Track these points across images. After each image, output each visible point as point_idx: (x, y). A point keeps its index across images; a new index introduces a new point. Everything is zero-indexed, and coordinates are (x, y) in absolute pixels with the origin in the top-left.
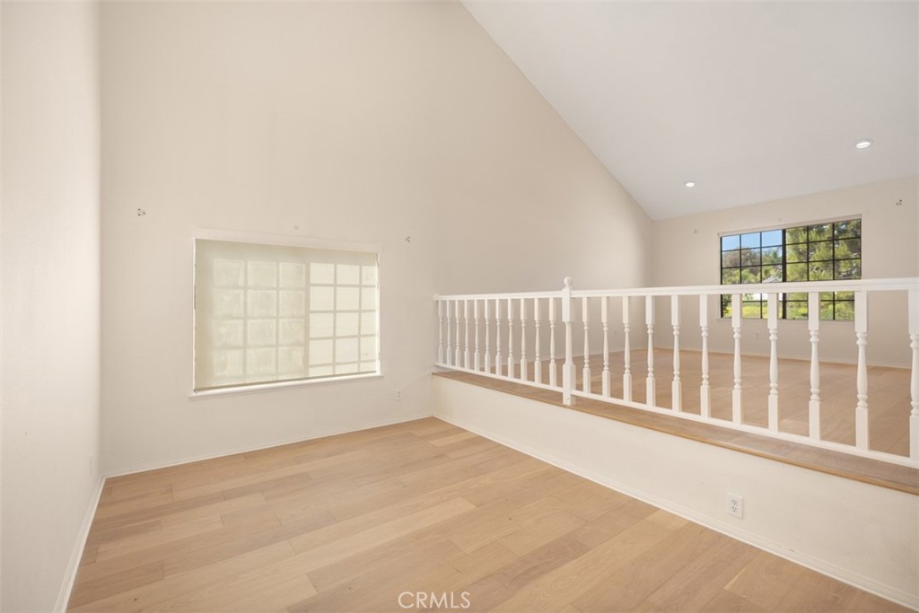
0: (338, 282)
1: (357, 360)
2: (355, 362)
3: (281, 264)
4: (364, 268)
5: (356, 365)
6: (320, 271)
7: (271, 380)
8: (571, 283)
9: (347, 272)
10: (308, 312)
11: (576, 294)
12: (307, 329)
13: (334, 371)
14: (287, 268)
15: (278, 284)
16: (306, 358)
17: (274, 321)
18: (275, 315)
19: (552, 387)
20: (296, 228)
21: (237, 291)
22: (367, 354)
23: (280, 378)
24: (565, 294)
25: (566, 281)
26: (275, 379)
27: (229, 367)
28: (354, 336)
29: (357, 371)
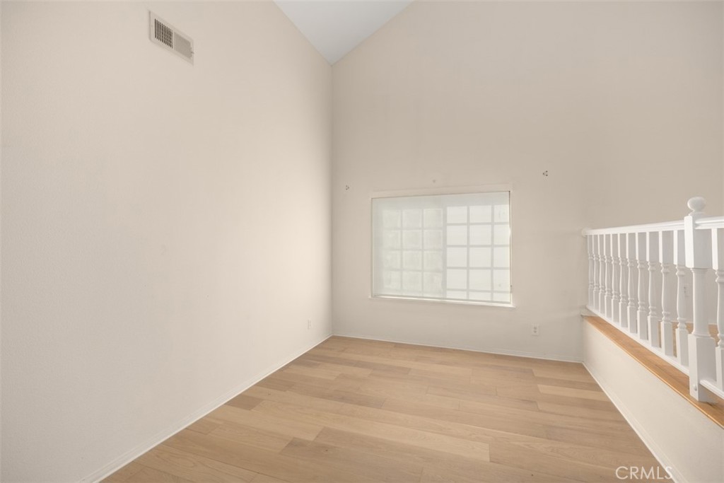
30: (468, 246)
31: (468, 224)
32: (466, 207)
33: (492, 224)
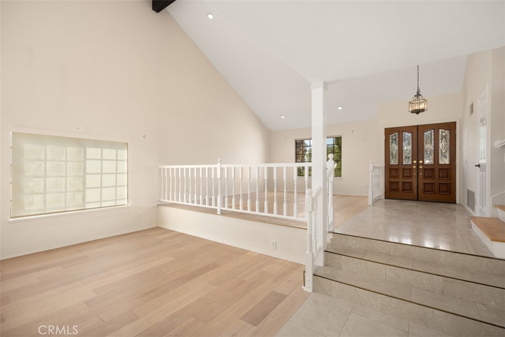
0: (104, 158)
1: (115, 199)
2: (113, 200)
3: (68, 148)
4: (119, 151)
5: (114, 201)
6: (92, 152)
7: (62, 211)
8: (221, 161)
9: (109, 153)
10: (85, 173)
11: (223, 166)
12: (84, 183)
13: (101, 204)
14: (72, 150)
15: (66, 159)
16: (84, 198)
17: (64, 179)
18: (64, 175)
19: (213, 207)
20: (78, 129)
21: (40, 162)
22: (120, 196)
23: (68, 210)
24: (218, 166)
25: (219, 160)
26: (64, 210)
27: (34, 205)
28: (113, 187)
29: (114, 205)
30: (101, 174)
31: (102, 160)
32: (100, 149)
33: (117, 160)
